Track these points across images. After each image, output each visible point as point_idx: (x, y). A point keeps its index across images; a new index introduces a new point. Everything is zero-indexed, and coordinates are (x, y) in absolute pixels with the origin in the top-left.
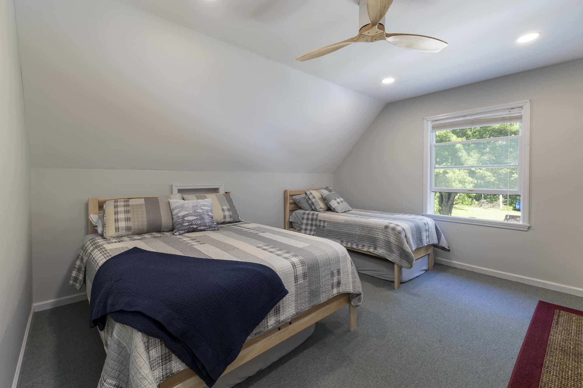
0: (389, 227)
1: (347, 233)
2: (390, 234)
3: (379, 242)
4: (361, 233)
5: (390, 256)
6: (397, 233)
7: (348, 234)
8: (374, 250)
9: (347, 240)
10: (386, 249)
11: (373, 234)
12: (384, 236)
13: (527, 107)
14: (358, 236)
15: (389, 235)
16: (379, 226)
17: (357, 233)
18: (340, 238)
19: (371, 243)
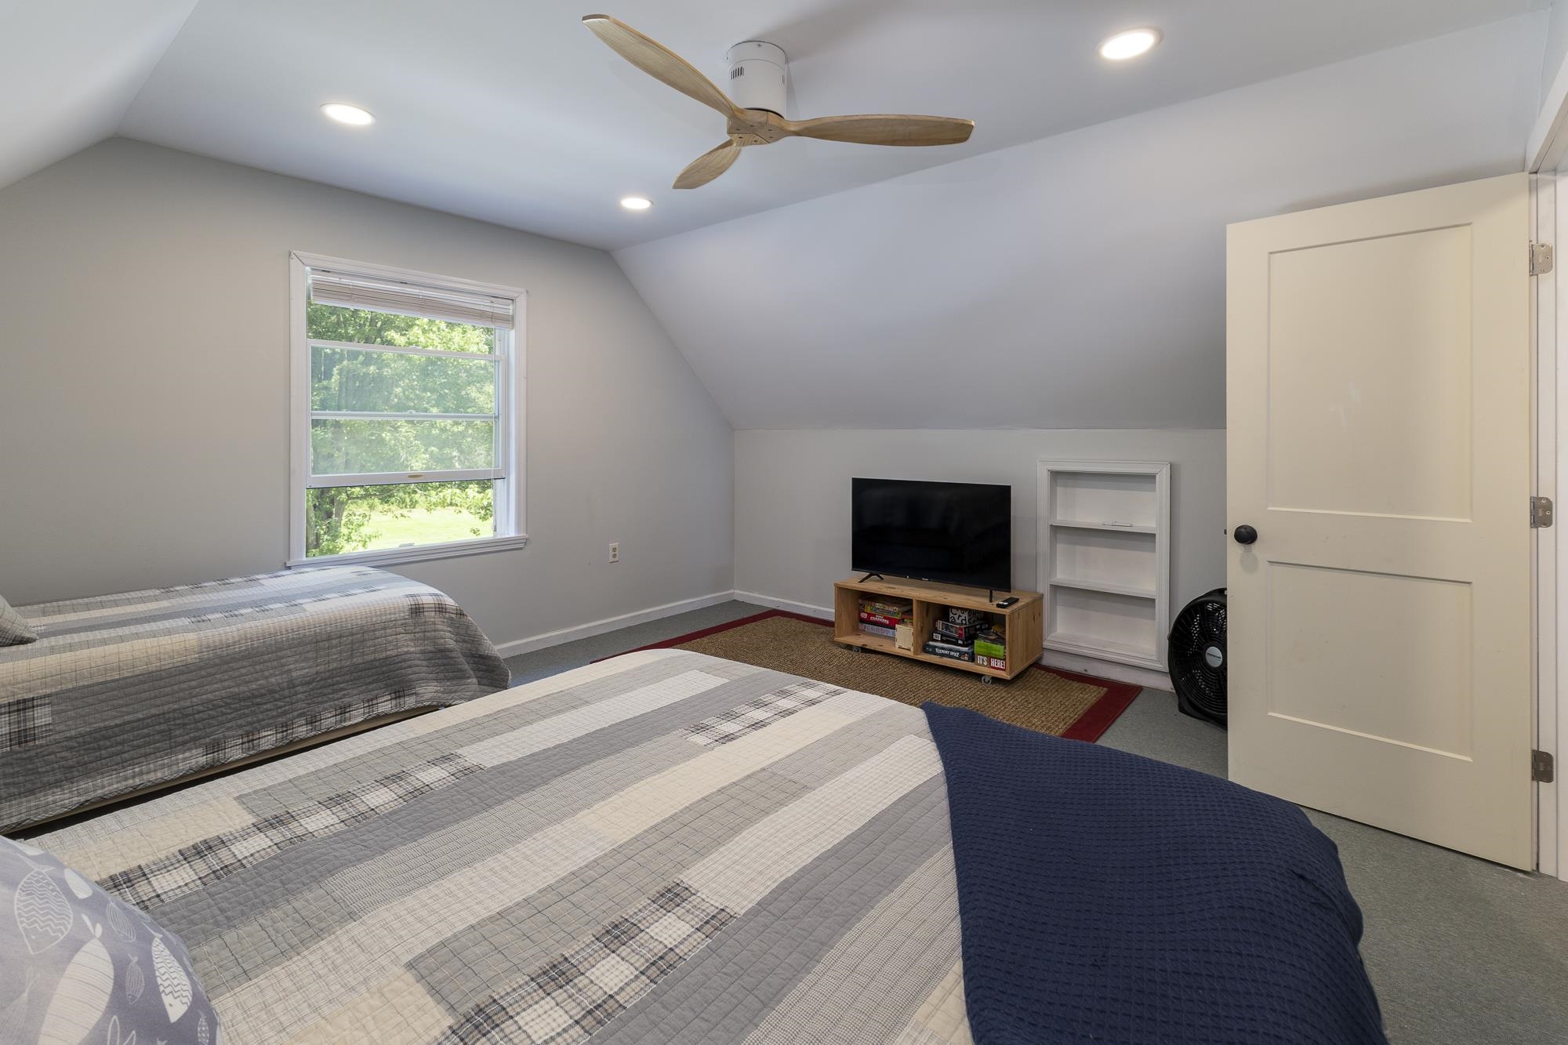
0: (425, 606)
1: (234, 697)
2: (440, 627)
3: (410, 667)
4: (314, 670)
5: (455, 692)
6: (454, 616)
7: (244, 700)
8: (394, 702)
9: (241, 726)
10: (436, 680)
11: (374, 652)
12: (417, 639)
14: (302, 685)
15: (435, 631)
16: (390, 614)
17: (294, 674)
18: (195, 739)
19: (371, 687)
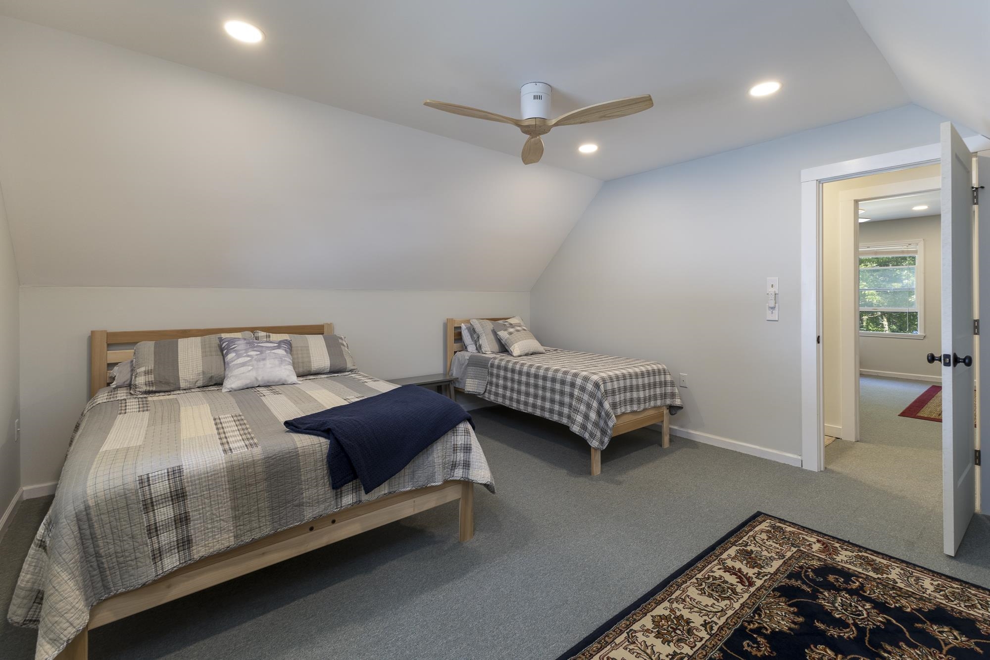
13: (921, 244)
